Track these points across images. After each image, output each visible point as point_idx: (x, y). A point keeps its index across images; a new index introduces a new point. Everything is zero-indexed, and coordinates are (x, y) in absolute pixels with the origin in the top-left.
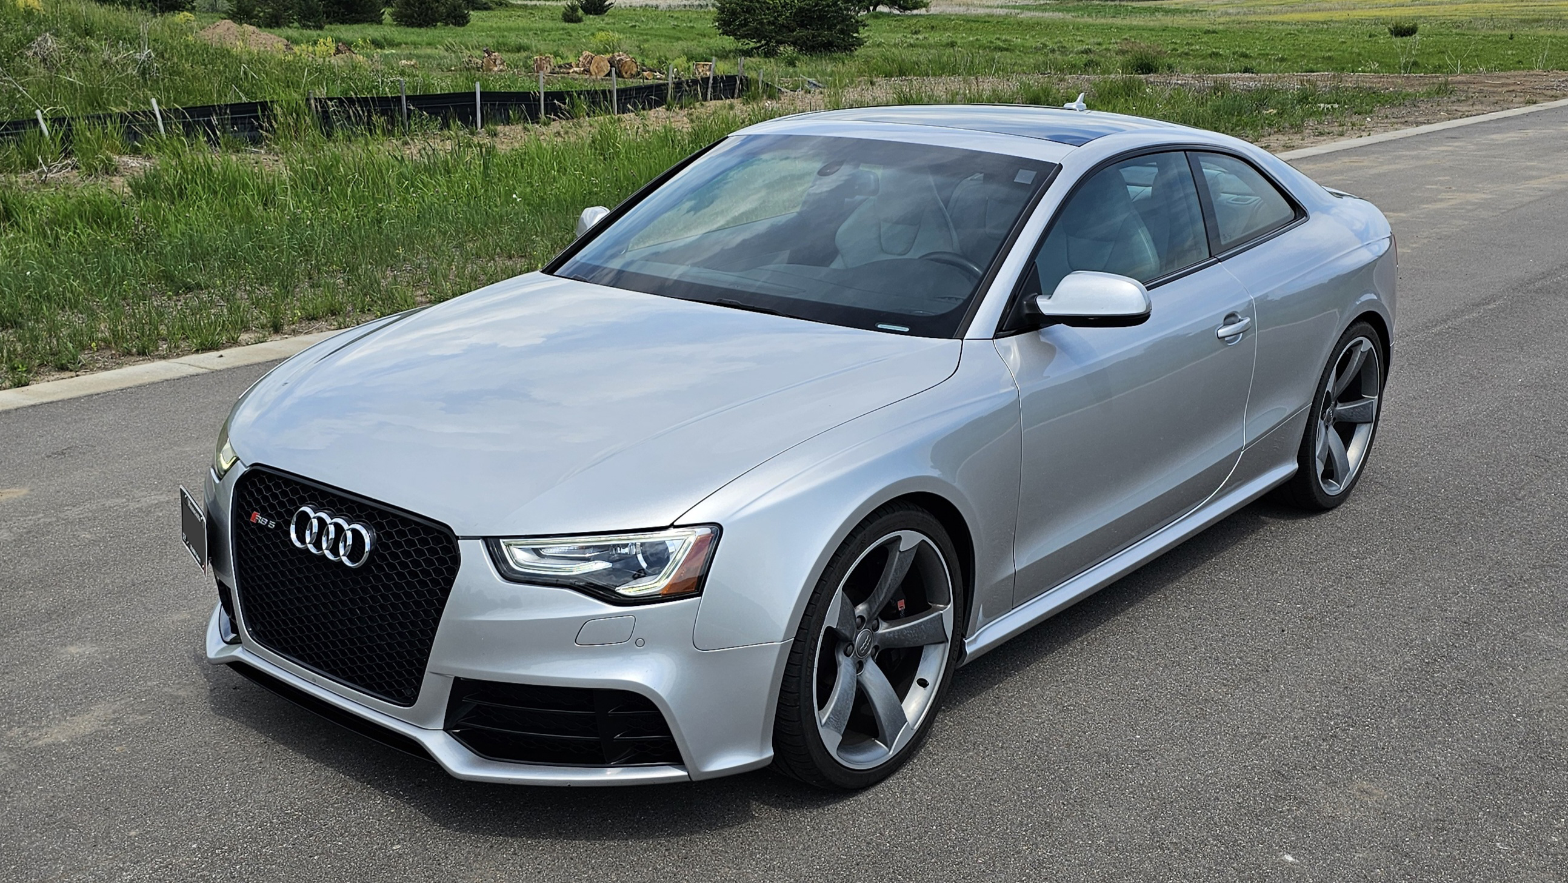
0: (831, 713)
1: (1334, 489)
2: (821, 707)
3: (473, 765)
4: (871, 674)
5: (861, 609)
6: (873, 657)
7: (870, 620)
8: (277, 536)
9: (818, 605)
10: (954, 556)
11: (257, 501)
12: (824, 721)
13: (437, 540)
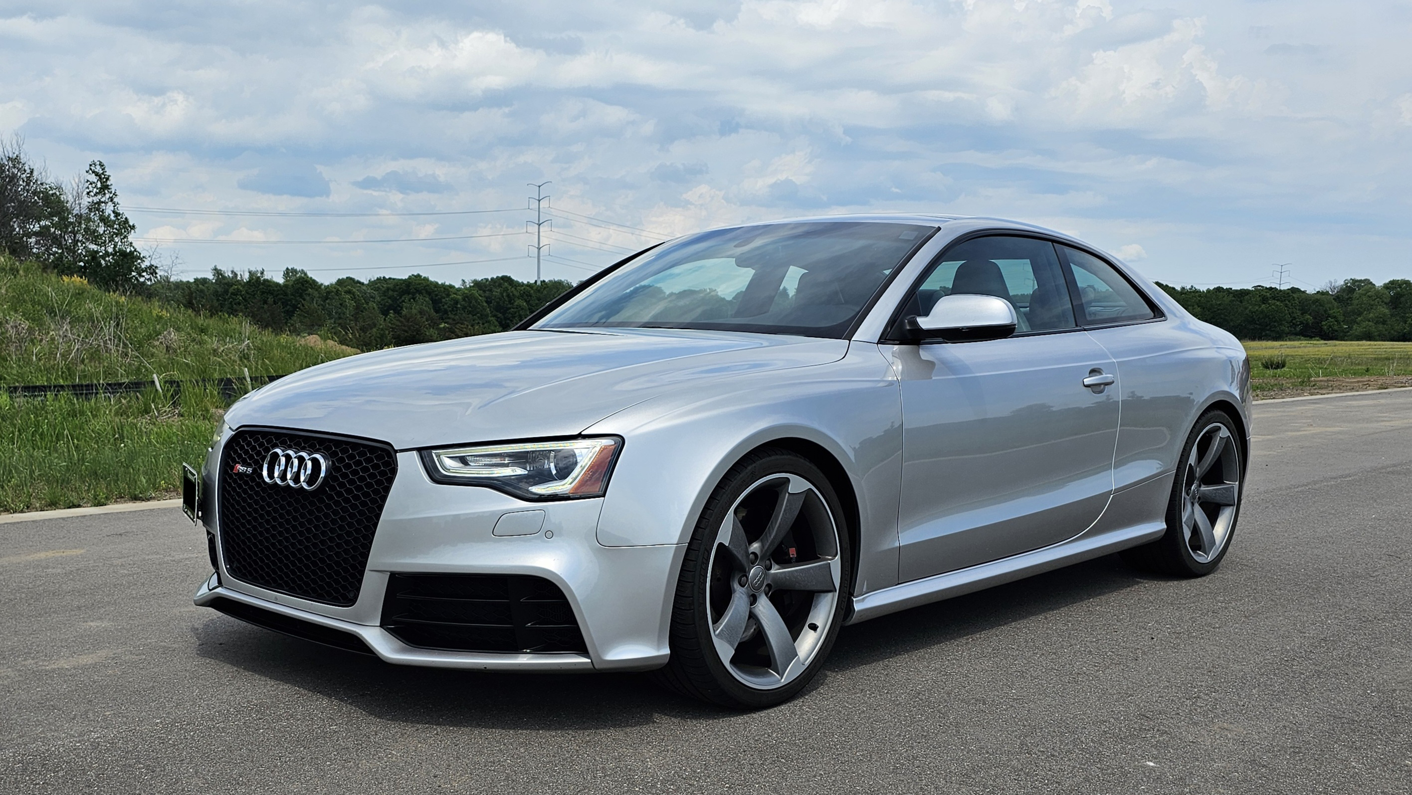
0: (724, 626)
1: (1202, 558)
2: (715, 622)
3: (403, 651)
4: (764, 608)
5: (755, 546)
6: (766, 595)
7: (763, 558)
8: (253, 480)
9: (711, 519)
10: (840, 512)
11: (240, 456)
12: (717, 632)
13: (379, 458)
